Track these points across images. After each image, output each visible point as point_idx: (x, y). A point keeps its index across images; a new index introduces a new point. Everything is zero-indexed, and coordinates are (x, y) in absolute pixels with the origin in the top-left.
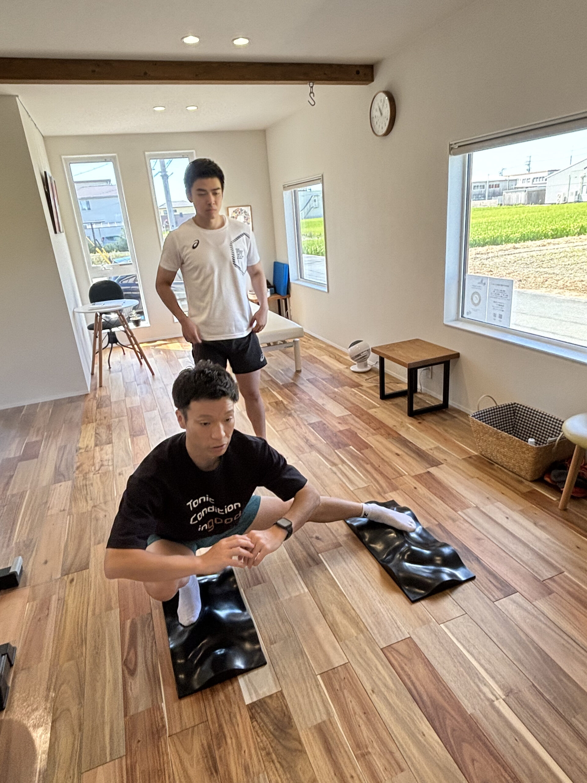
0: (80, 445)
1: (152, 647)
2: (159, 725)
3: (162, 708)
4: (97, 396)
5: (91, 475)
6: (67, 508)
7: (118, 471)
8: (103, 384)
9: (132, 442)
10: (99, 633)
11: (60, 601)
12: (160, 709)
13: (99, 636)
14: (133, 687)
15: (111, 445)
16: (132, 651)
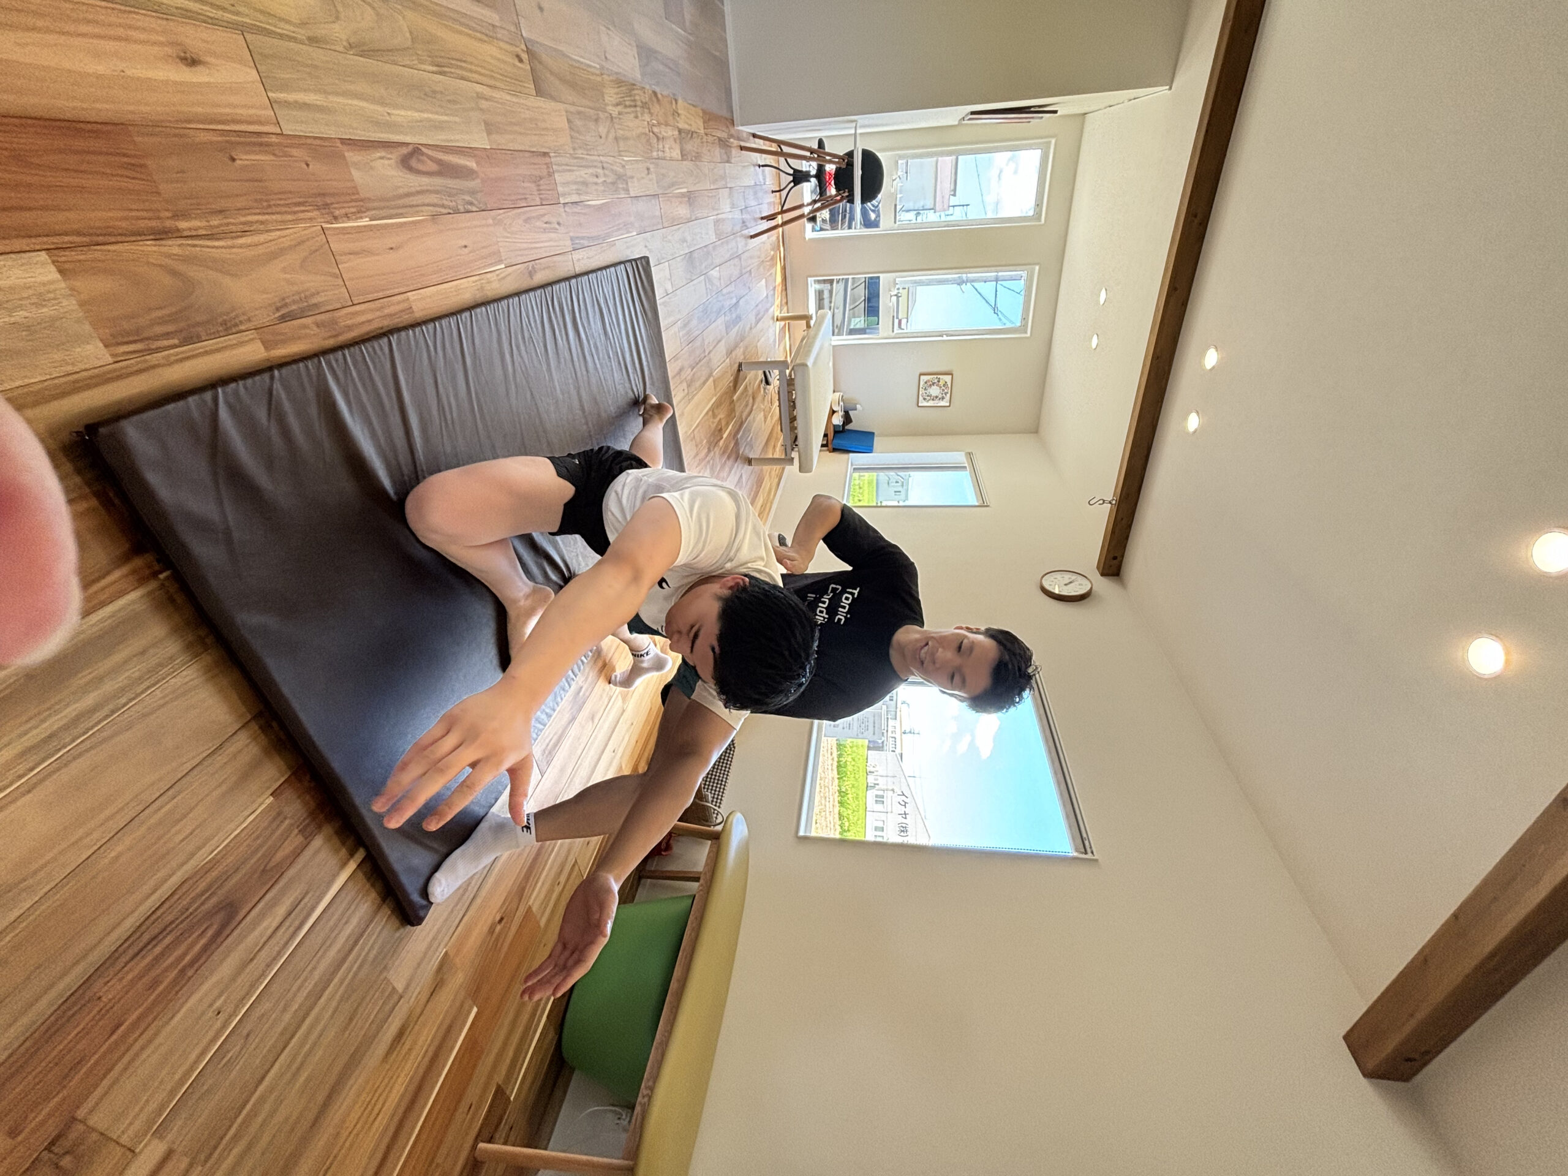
0: (680, 101)
1: (443, 206)
2: (335, 208)
3: (361, 218)
4: (732, 140)
5: (647, 117)
6: (607, 65)
7: (652, 167)
8: (743, 152)
9: (683, 195)
10: (454, 102)
11: (491, 28)
12: (359, 213)
13: (449, 101)
14: (386, 162)
15: (680, 158)
16: (433, 167)
